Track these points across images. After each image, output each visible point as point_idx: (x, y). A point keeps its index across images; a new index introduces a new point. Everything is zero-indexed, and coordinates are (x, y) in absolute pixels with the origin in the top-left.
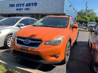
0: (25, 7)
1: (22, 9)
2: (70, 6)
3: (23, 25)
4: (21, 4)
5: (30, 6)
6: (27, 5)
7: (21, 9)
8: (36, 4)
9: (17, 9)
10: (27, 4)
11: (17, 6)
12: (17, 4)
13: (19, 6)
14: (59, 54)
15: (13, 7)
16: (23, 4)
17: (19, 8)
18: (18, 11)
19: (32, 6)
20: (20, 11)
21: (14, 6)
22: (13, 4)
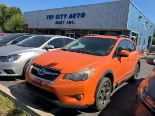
0: (67, 19)
1: (64, 22)
2: (140, 17)
3: (53, 47)
4: (62, 15)
5: (74, 17)
6: (70, 17)
7: (61, 22)
8: (83, 15)
9: (57, 23)
10: (71, 15)
11: (57, 18)
12: (57, 15)
13: (59, 18)
14: (83, 94)
15: (52, 20)
16: (66, 15)
17: (60, 20)
18: (58, 25)
19: (78, 17)
20: (60, 24)
21: (53, 18)
22: (52, 15)
